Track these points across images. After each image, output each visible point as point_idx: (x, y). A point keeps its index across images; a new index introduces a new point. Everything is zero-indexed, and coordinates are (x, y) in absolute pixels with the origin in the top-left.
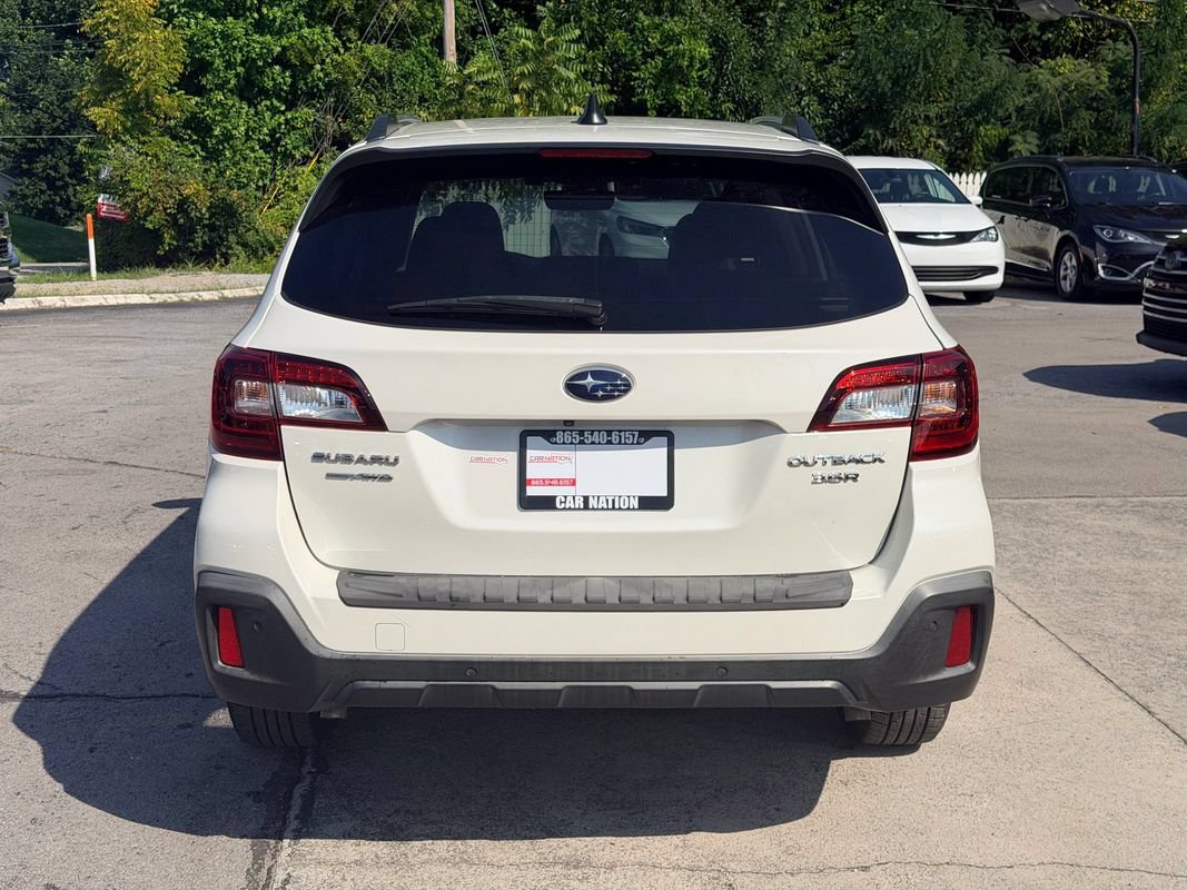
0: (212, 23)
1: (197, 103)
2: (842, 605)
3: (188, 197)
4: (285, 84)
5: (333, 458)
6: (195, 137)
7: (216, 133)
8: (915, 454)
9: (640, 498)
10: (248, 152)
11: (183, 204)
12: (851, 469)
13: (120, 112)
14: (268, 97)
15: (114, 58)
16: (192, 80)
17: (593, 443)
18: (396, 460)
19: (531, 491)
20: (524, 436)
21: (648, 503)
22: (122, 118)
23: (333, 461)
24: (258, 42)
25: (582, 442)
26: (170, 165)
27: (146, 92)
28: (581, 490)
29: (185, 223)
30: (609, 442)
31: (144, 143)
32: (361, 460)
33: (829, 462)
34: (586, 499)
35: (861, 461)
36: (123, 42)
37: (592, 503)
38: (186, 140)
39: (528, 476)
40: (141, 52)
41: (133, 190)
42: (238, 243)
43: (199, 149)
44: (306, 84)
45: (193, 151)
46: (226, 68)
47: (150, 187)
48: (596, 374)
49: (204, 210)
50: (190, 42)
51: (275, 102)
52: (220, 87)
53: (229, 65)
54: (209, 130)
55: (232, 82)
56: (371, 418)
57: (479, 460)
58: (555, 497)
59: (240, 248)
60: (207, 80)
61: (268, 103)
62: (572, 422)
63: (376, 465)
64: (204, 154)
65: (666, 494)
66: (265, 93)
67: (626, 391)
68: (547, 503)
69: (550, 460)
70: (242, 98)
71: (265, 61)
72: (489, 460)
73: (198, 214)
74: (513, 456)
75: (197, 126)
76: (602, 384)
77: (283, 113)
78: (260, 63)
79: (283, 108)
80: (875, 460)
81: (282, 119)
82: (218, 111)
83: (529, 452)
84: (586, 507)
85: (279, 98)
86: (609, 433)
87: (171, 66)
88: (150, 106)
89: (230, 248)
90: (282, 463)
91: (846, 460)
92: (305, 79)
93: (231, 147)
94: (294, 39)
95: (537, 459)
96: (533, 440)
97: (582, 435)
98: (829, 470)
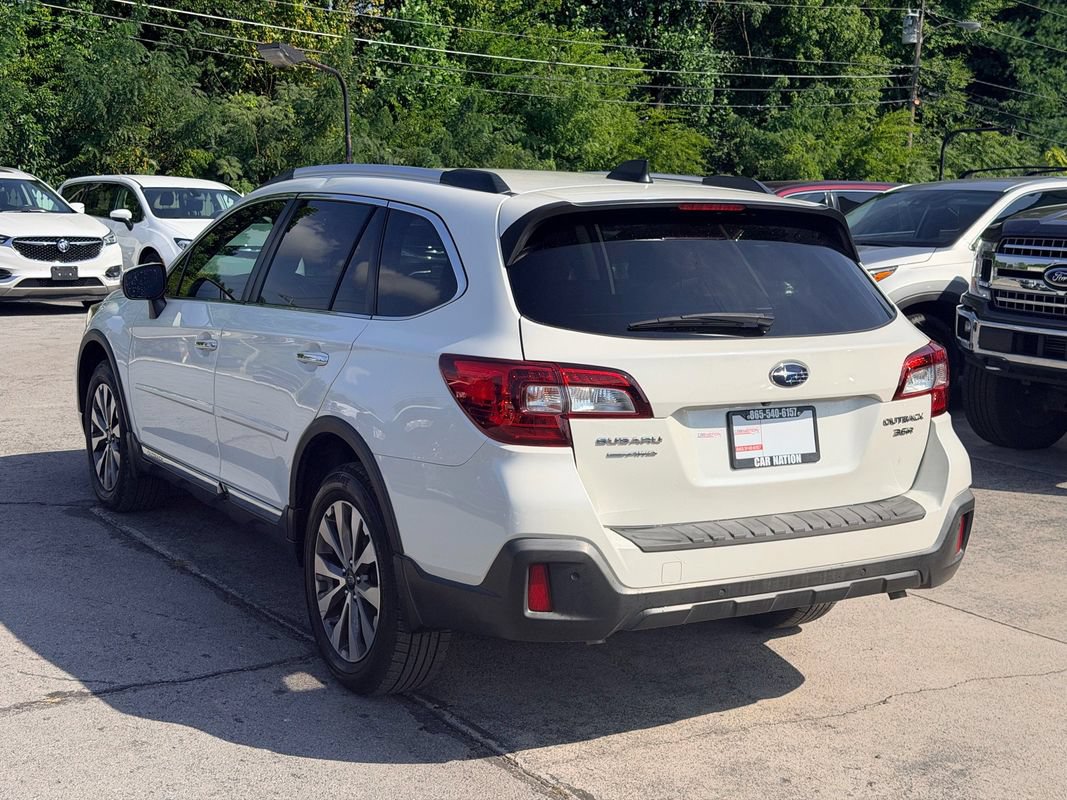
2: (922, 519)
5: (613, 441)
8: (934, 413)
9: (802, 455)
12: (910, 424)
17: (772, 418)
18: (660, 439)
19: (739, 456)
20: (729, 416)
21: (806, 458)
23: (614, 444)
25: (765, 418)
28: (767, 452)
30: (781, 416)
32: (636, 441)
33: (901, 421)
34: (771, 458)
37: (775, 461)
39: (736, 445)
48: (789, 368)
56: (643, 409)
57: (703, 435)
58: (753, 459)
62: (769, 403)
63: (645, 444)
65: (815, 451)
67: (806, 379)
68: (749, 464)
69: (747, 432)
72: (709, 436)
74: (724, 431)
76: (794, 374)
80: (919, 417)
83: (735, 428)
84: (772, 465)
86: (780, 410)
90: (570, 448)
91: (908, 418)
95: (740, 432)
96: (736, 419)
97: (764, 412)
98: (901, 426)
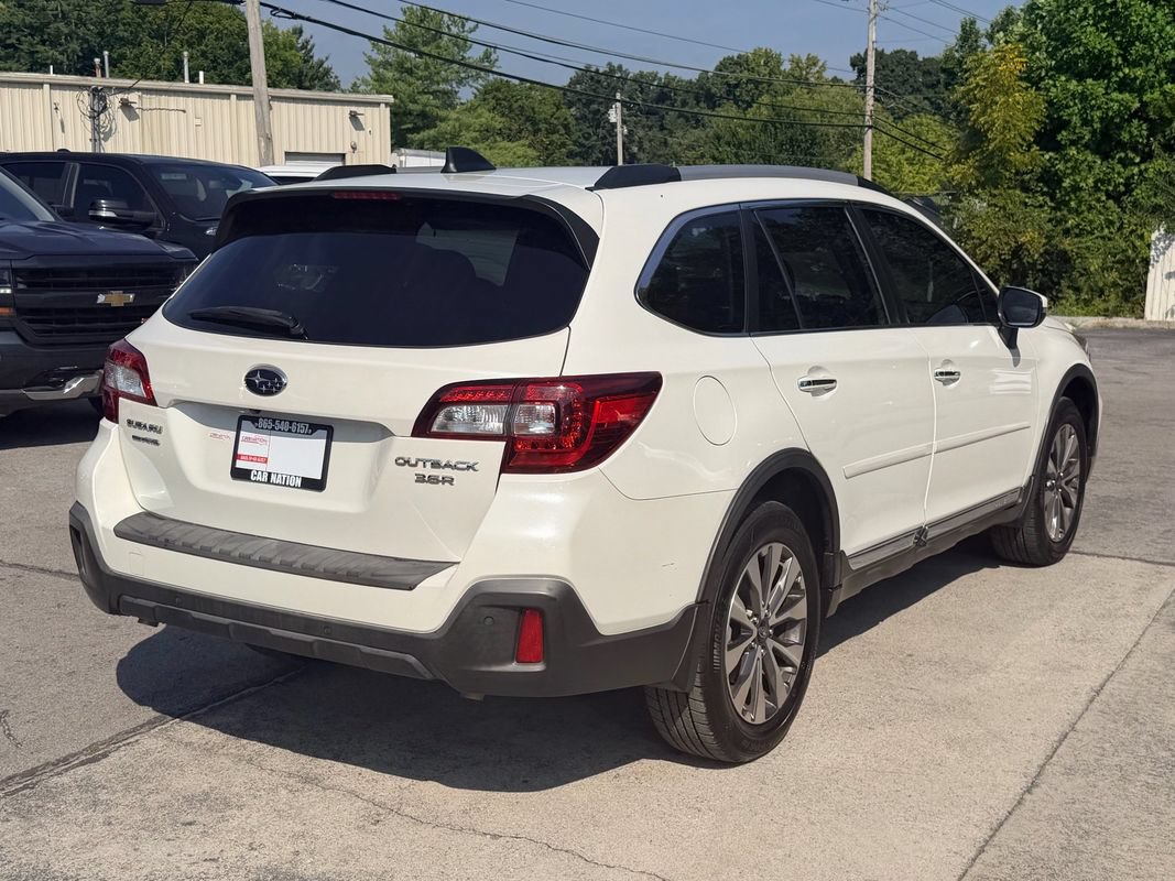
0: (1073, 85)
1: (1051, 157)
2: (411, 589)
3: (1023, 244)
4: (1141, 137)
5: (134, 424)
6: (1045, 189)
7: (1064, 185)
8: (506, 467)
9: (303, 479)
10: (1094, 203)
11: (1017, 251)
12: (448, 472)
13: (977, 168)
14: (1124, 151)
15: (975, 121)
16: (1047, 137)
17: (280, 430)
18: (161, 429)
19: (240, 464)
20: (241, 420)
21: (308, 484)
22: (977, 174)
23: (137, 427)
24: (1117, 101)
25: (273, 429)
26: (1012, 215)
27: (1000, 149)
28: (269, 467)
29: (1017, 269)
30: (290, 431)
31: (995, 196)
32: (145, 427)
33: (428, 464)
34: (270, 474)
35: (455, 467)
36: (986, 106)
37: (273, 478)
38: (1037, 192)
39: (239, 453)
40: (998, 115)
41: (973, 238)
42: (1069, 287)
43: (1048, 199)
44: (1164, 137)
45: (1042, 202)
46: (1082, 125)
47: (990, 235)
48: (262, 373)
49: (1036, 256)
50: (1050, 103)
51: (1131, 155)
52: (1073, 143)
53: (1086, 122)
54: (1060, 181)
55: (1087, 138)
56: (148, 395)
57: (215, 435)
58: (252, 471)
59: (1071, 292)
60: (1063, 136)
61: (1123, 155)
63: (151, 432)
64: (1053, 205)
65: (320, 478)
66: (1122, 146)
67: (281, 389)
68: (246, 475)
69: (255, 441)
70: (1095, 152)
71: (1122, 118)
72: (221, 437)
73: (1030, 260)
74: (233, 434)
75: (1050, 179)
76: (265, 380)
77: (1138, 164)
78: (1118, 120)
79: (1137, 160)
80: (469, 467)
81: (1136, 170)
82: (1069, 165)
83: (242, 433)
84: (269, 482)
85: (1134, 150)
86: (291, 423)
87: (1026, 126)
88: (1004, 162)
89: (1061, 291)
91: (443, 464)
92: (1164, 132)
93: (1077, 197)
94: (1157, 94)
95: (248, 439)
96: (245, 423)
97: (274, 423)
98: (429, 471)
